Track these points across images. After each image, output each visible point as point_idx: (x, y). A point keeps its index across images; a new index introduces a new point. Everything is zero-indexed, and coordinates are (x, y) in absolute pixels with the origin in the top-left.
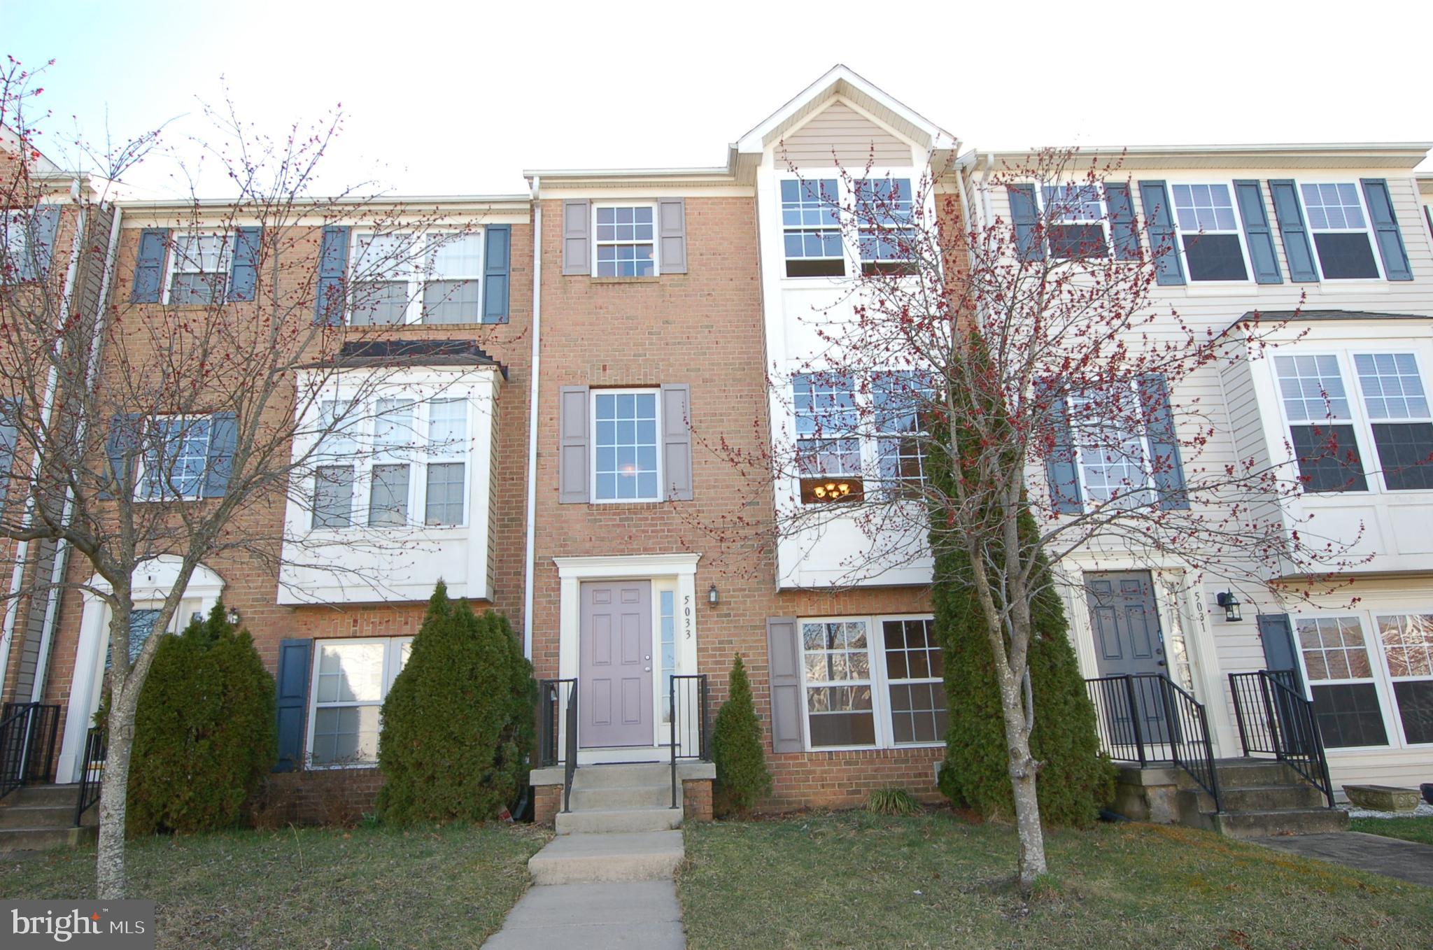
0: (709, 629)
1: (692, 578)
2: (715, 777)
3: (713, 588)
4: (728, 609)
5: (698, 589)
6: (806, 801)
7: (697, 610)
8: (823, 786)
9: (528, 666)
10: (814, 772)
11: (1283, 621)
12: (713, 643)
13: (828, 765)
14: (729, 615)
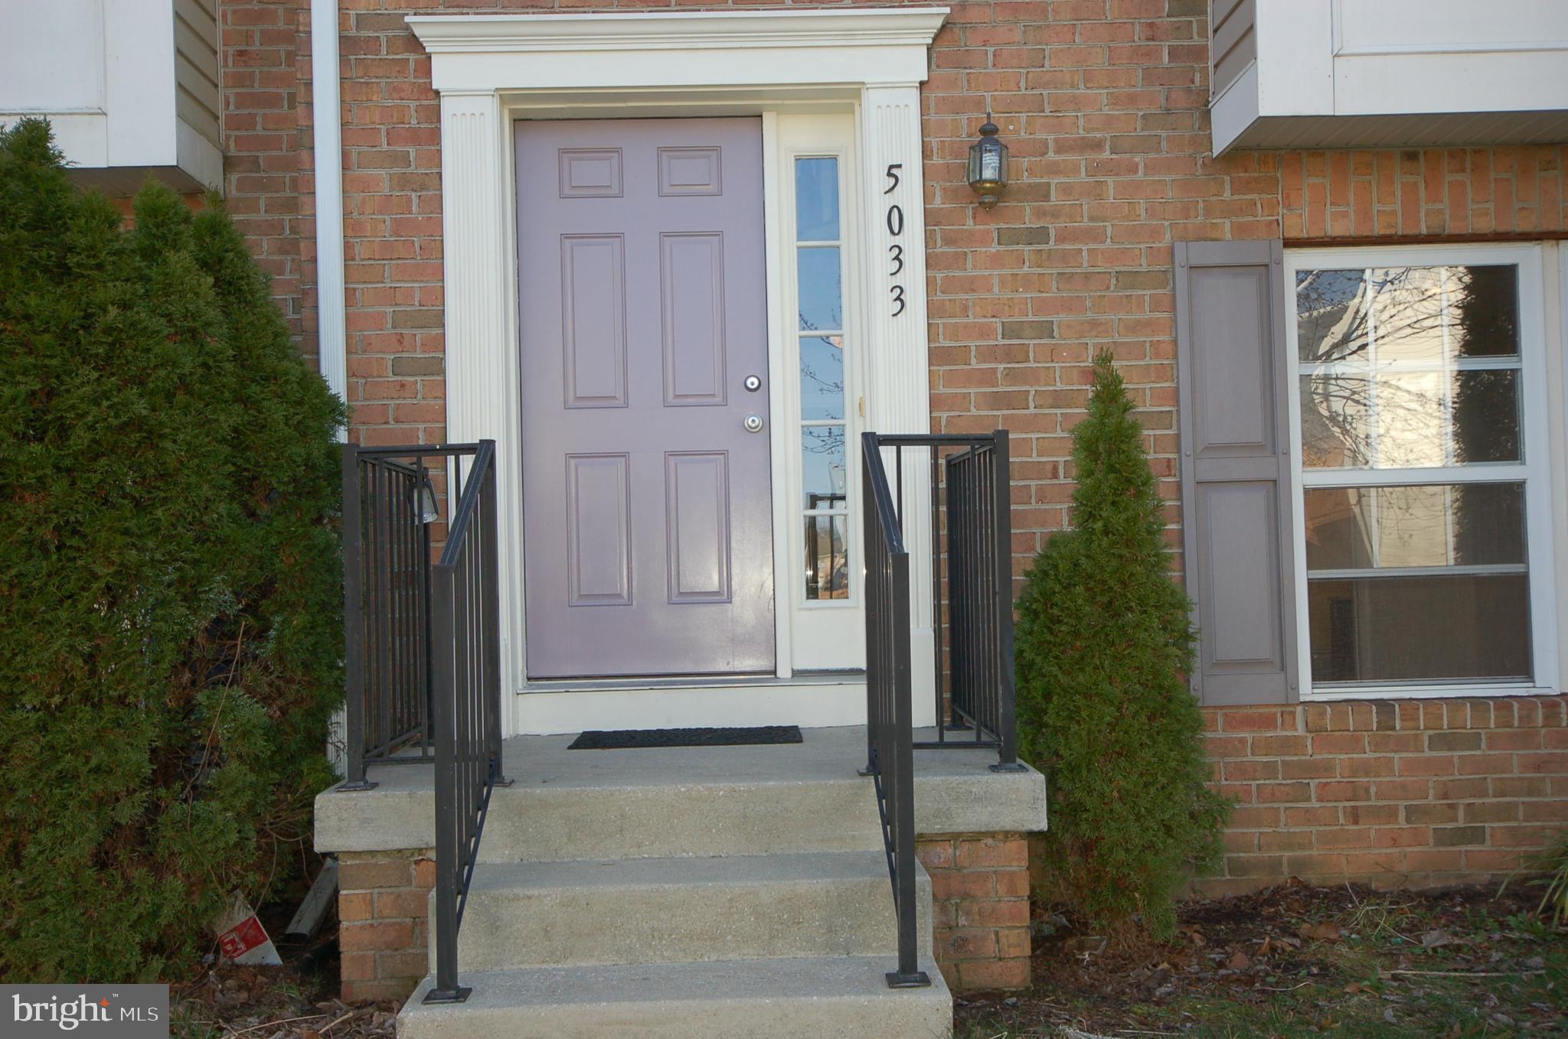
0: (971, 285)
1: (913, 98)
2: (1043, 825)
3: (989, 132)
4: (1040, 213)
5: (934, 142)
6: (1293, 863)
7: (931, 218)
8: (1355, 816)
9: (330, 410)
10: (1327, 768)
12: (985, 332)
13: (1376, 747)
14: (1038, 235)
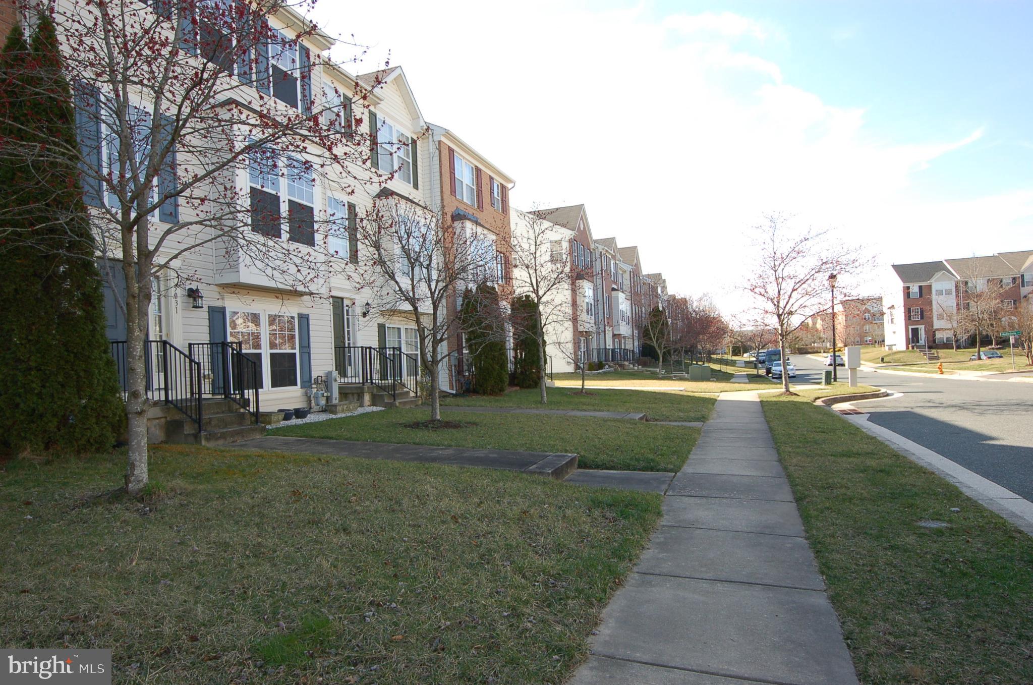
11: (222, 311)
